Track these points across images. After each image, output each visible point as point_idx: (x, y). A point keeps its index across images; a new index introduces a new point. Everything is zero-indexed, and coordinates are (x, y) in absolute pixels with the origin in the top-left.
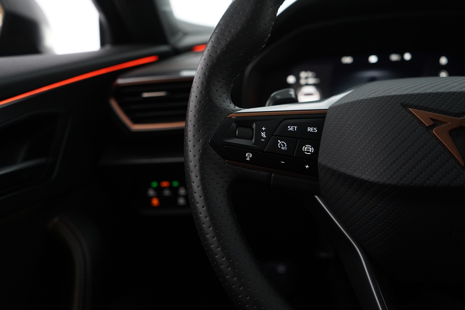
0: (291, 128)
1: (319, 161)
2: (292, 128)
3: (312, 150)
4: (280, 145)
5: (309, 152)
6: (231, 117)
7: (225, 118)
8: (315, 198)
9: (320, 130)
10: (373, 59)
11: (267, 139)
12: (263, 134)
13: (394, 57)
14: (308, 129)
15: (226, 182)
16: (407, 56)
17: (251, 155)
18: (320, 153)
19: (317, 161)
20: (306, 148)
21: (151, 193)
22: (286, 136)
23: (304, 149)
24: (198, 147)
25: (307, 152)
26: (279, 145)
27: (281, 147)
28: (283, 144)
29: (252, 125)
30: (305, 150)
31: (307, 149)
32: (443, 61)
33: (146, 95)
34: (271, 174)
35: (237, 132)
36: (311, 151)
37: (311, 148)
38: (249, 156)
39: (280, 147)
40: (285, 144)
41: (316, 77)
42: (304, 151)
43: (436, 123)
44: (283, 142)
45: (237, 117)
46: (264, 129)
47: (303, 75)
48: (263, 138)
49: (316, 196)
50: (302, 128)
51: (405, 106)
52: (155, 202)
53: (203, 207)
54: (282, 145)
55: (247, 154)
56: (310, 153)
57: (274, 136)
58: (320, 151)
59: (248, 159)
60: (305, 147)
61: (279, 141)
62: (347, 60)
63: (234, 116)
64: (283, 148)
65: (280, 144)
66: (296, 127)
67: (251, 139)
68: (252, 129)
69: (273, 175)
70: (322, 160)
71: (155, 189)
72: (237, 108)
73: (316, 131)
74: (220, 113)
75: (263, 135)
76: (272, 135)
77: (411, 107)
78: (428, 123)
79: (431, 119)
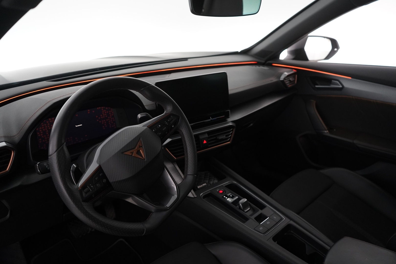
0: (96, 179)
1: (110, 181)
6: (80, 189)
11: (94, 187)
14: (100, 175)
22: (97, 182)
23: (104, 181)
37: (105, 179)
40: (99, 184)
43: (132, 153)
46: (90, 185)
48: (92, 188)
51: (123, 153)
56: (106, 181)
59: (94, 196)
61: (97, 185)
64: (99, 186)
66: (97, 177)
67: (90, 190)
68: (88, 188)
73: (102, 174)
75: (92, 186)
76: (94, 185)
77: (124, 152)
78: (131, 154)
79: (131, 153)
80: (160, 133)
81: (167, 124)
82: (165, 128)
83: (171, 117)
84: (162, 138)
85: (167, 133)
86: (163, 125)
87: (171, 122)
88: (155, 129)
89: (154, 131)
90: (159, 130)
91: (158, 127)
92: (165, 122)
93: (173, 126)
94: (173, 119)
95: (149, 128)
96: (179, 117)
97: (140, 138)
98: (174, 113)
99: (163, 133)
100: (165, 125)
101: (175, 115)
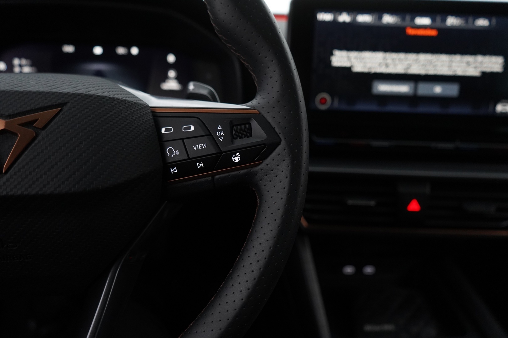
10: (98, 50)
13: (121, 51)
16: (135, 51)
32: (171, 58)
41: (32, 65)
47: (16, 62)
62: (69, 49)
80: (177, 153)
81: (221, 139)
83: (250, 125)
84: (174, 170)
85: (200, 165)
86: (204, 134)
87: (240, 143)
88: (170, 130)
89: (163, 130)
90: (181, 140)
91: (185, 129)
92: (220, 127)
93: (236, 159)
94: (251, 135)
95: (153, 112)
96: (279, 143)
97: (62, 105)
98: (270, 119)
99: (187, 158)
100: (210, 136)
101: (271, 126)
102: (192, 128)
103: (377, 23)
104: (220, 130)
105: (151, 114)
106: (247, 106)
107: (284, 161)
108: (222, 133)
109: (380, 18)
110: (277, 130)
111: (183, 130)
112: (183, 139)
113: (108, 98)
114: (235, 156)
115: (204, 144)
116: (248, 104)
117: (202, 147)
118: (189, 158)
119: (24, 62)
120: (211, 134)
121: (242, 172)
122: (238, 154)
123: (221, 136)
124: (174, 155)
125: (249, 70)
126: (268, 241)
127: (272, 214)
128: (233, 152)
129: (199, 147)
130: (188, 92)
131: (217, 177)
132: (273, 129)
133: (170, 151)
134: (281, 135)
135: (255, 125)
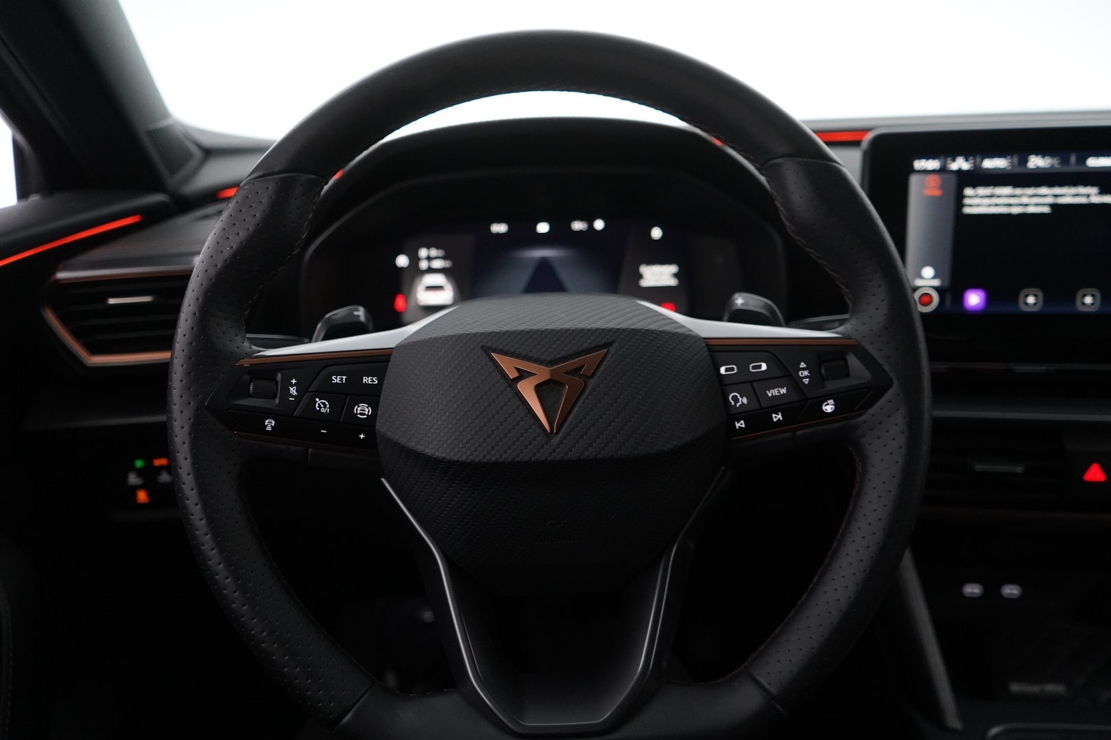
0: (336, 378)
1: (377, 427)
2: (338, 379)
3: (368, 411)
4: (319, 406)
5: (364, 414)
6: (242, 365)
7: (232, 367)
8: (382, 482)
9: (381, 380)
10: (543, 228)
11: (299, 398)
12: (292, 389)
13: (578, 226)
14: (364, 380)
15: (235, 465)
16: (599, 225)
17: (274, 422)
18: (378, 416)
19: (374, 427)
20: (359, 409)
21: (133, 479)
22: (328, 391)
23: (357, 410)
24: (188, 413)
25: (361, 414)
26: (317, 405)
27: (320, 410)
28: (324, 404)
29: (276, 375)
30: (358, 412)
31: (361, 410)
33: (112, 301)
34: (308, 451)
35: (251, 387)
36: (367, 413)
37: (368, 408)
38: (270, 424)
39: (318, 409)
40: (327, 403)
41: (446, 257)
42: (357, 414)
43: (523, 375)
44: (323, 401)
45: (251, 365)
46: (294, 381)
47: (423, 253)
48: (292, 396)
49: (383, 480)
50: (355, 379)
51: (487, 350)
52: (142, 496)
53: (197, 505)
54: (322, 405)
55: (267, 421)
56: (366, 416)
57: (310, 392)
58: (379, 412)
59: (269, 428)
60: (359, 407)
61: (317, 400)
62: (500, 228)
63: (246, 363)
64: (323, 410)
65: (319, 404)
66: (344, 377)
67: (274, 397)
68: (277, 382)
69: (310, 450)
70: (381, 427)
71: (139, 473)
72: (254, 348)
73: (377, 382)
74: (224, 360)
75: (293, 391)
76: (307, 391)
77: (495, 351)
78: (512, 374)
79: (516, 368)
80: (745, 400)
81: (806, 381)
82: (783, 391)
83: (846, 360)
84: (740, 424)
85: (777, 417)
86: (782, 375)
87: (831, 385)
88: (732, 369)
89: (723, 370)
90: (749, 384)
91: (754, 367)
92: (803, 365)
93: (829, 408)
94: (848, 375)
95: (707, 345)
96: (890, 386)
97: (608, 345)
98: (874, 352)
99: (758, 407)
100: (789, 377)
101: (876, 362)
102: (764, 367)
103: (1020, 170)
104: (804, 369)
105: (705, 349)
106: (837, 333)
107: (898, 410)
108: (806, 373)
109: (1024, 161)
110: (886, 368)
111: (751, 370)
112: (751, 382)
113: (658, 333)
114: (828, 404)
115: (782, 388)
116: (839, 329)
117: (779, 392)
118: (762, 408)
119: (434, 252)
120: (790, 375)
121: (836, 425)
122: (831, 401)
123: (805, 377)
124: (740, 403)
125: (837, 282)
126: (880, 519)
127: (884, 483)
128: (824, 399)
129: (773, 392)
130: (735, 308)
131: (799, 433)
132: (880, 366)
133: (735, 398)
134: (892, 375)
135: (853, 360)
